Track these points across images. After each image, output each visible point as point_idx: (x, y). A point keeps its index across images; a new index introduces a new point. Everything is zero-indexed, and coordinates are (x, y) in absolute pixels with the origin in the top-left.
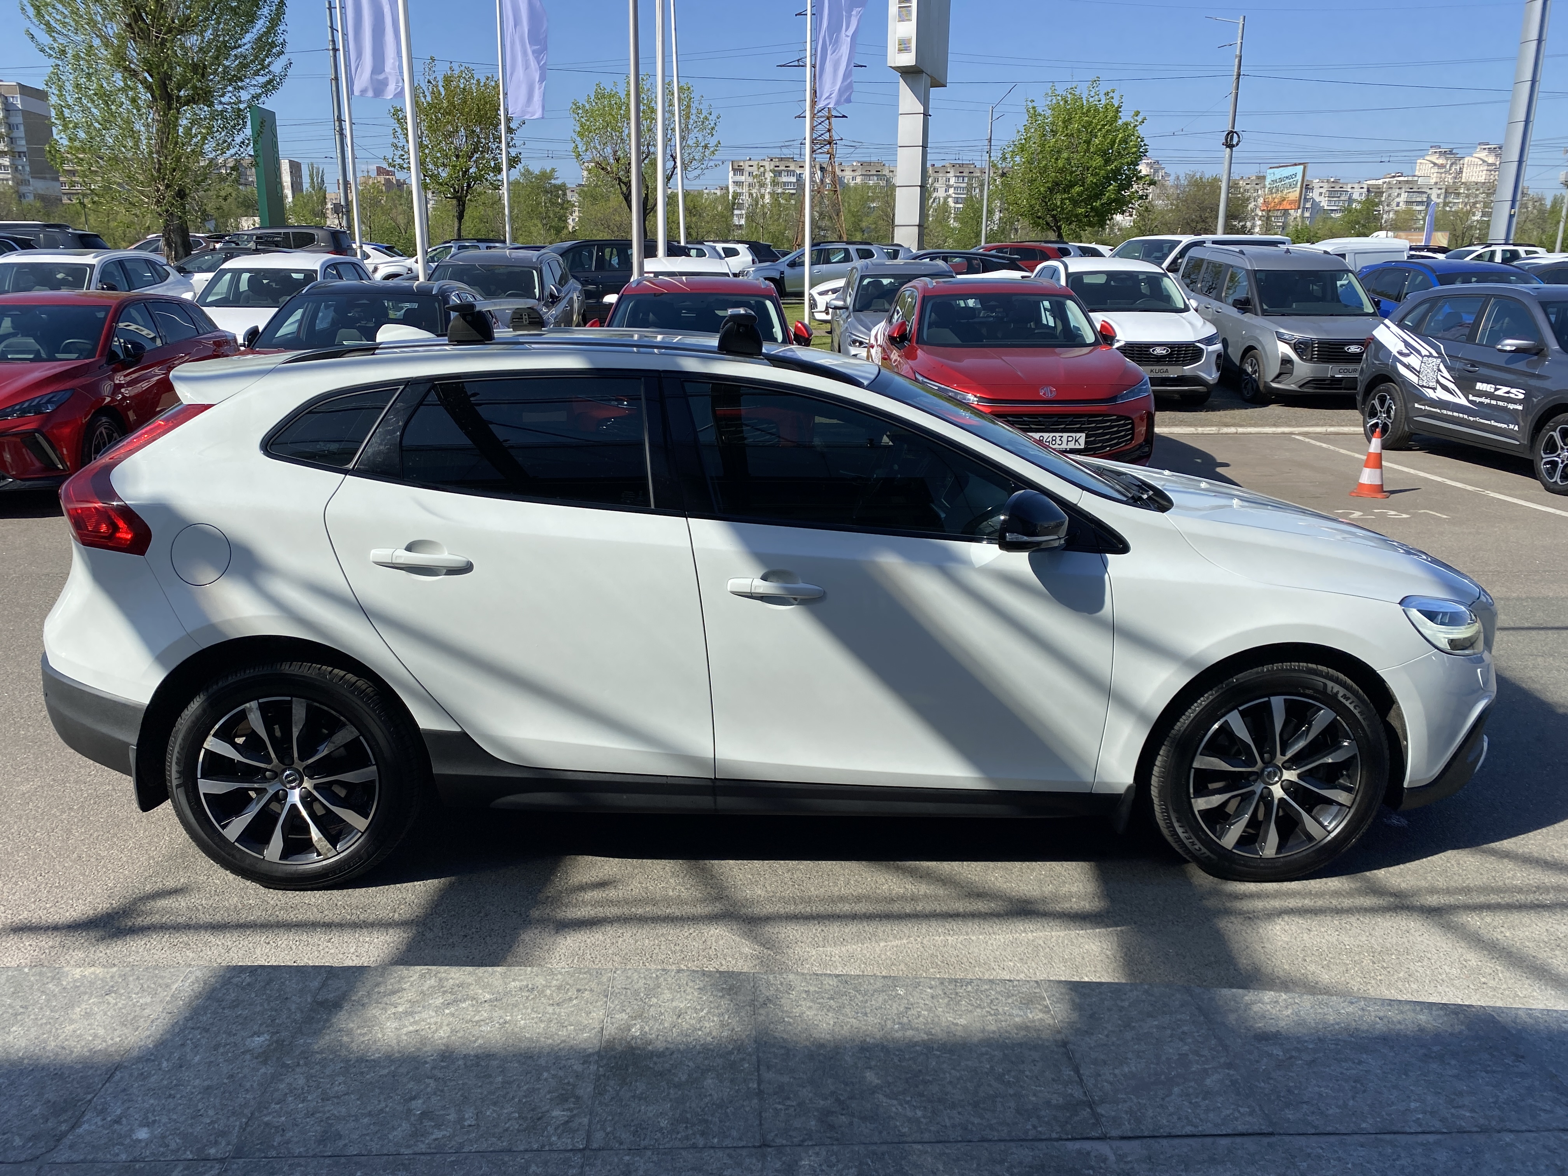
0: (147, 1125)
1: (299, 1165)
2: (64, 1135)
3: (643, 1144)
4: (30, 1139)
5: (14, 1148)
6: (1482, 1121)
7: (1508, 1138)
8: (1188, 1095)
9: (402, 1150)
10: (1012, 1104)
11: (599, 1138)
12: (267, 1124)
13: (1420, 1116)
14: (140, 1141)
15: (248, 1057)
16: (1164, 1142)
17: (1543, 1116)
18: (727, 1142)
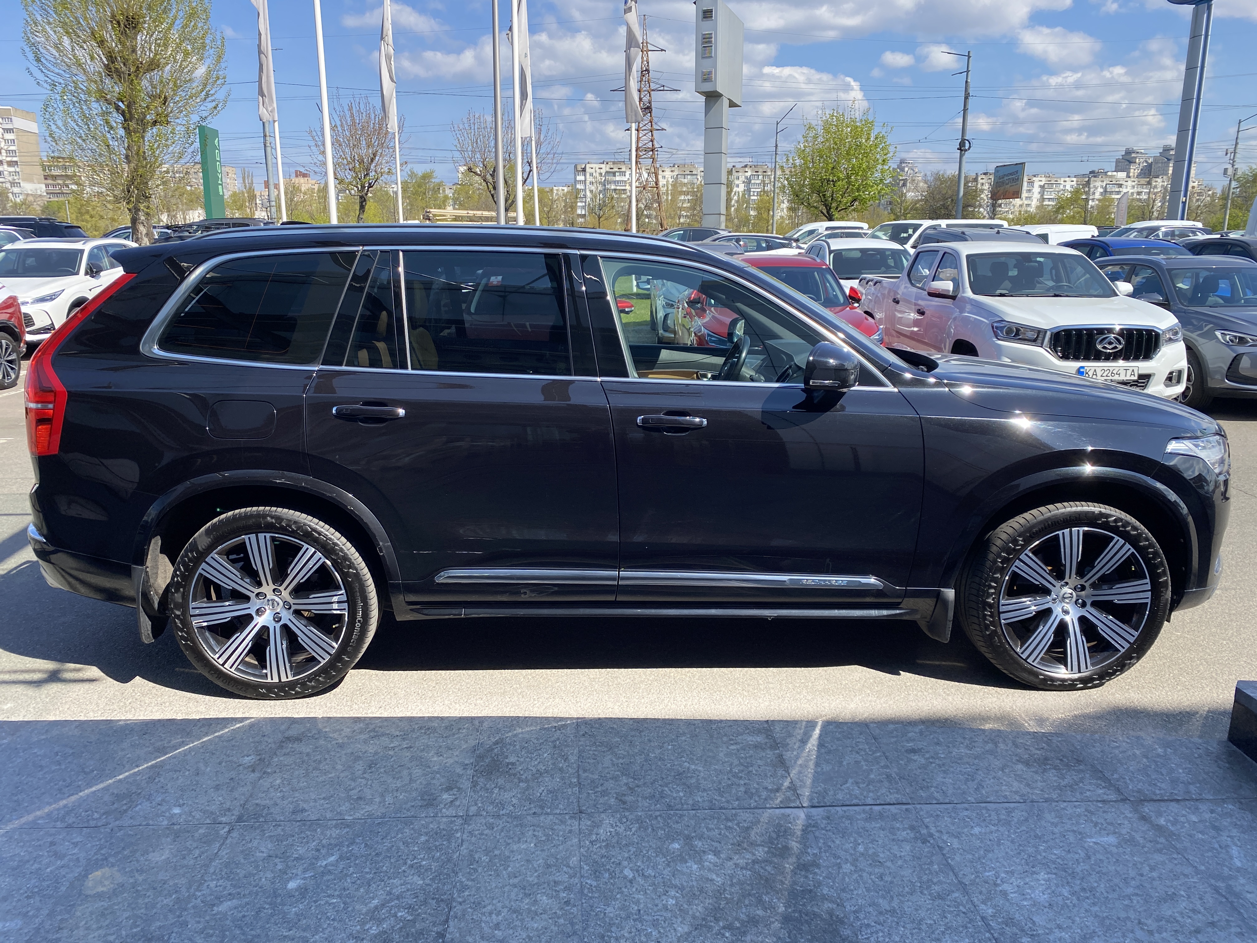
0: (180, 806)
1: (280, 825)
2: (126, 811)
3: (501, 812)
4: (104, 814)
5: (94, 819)
6: (1046, 796)
7: (1063, 805)
8: (857, 783)
9: (346, 817)
10: (742, 789)
11: (473, 809)
12: (257, 804)
13: (1008, 793)
14: (176, 814)
15: (241, 768)
16: (838, 809)
17: (1088, 793)
18: (558, 811)
